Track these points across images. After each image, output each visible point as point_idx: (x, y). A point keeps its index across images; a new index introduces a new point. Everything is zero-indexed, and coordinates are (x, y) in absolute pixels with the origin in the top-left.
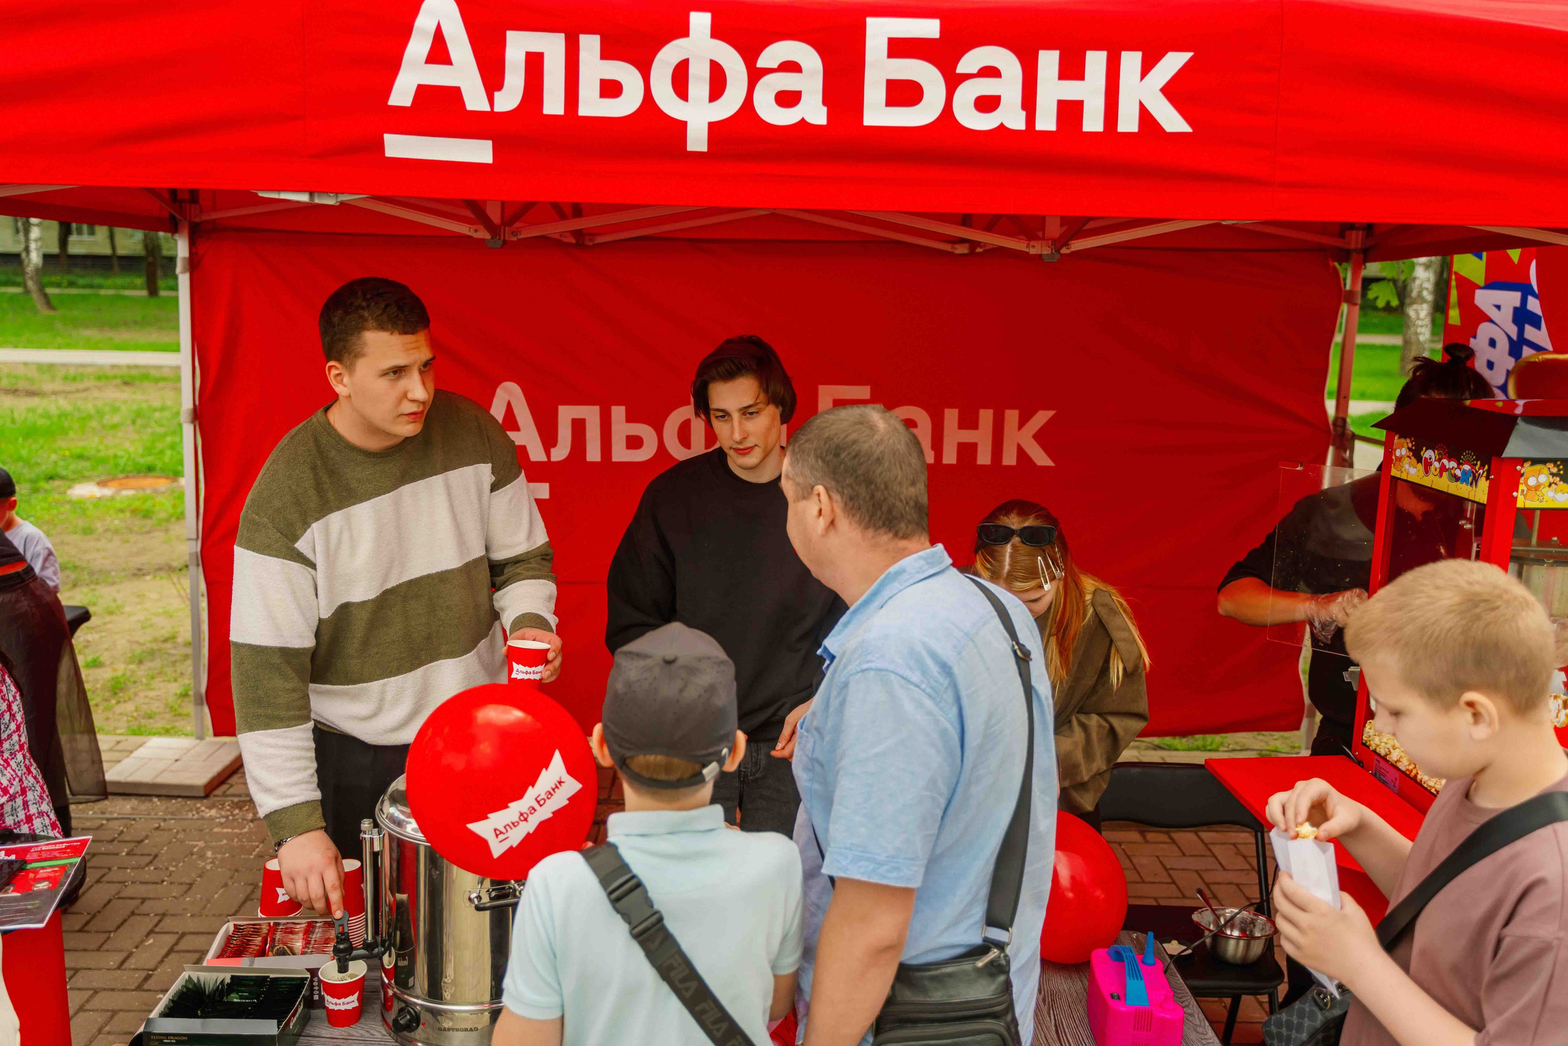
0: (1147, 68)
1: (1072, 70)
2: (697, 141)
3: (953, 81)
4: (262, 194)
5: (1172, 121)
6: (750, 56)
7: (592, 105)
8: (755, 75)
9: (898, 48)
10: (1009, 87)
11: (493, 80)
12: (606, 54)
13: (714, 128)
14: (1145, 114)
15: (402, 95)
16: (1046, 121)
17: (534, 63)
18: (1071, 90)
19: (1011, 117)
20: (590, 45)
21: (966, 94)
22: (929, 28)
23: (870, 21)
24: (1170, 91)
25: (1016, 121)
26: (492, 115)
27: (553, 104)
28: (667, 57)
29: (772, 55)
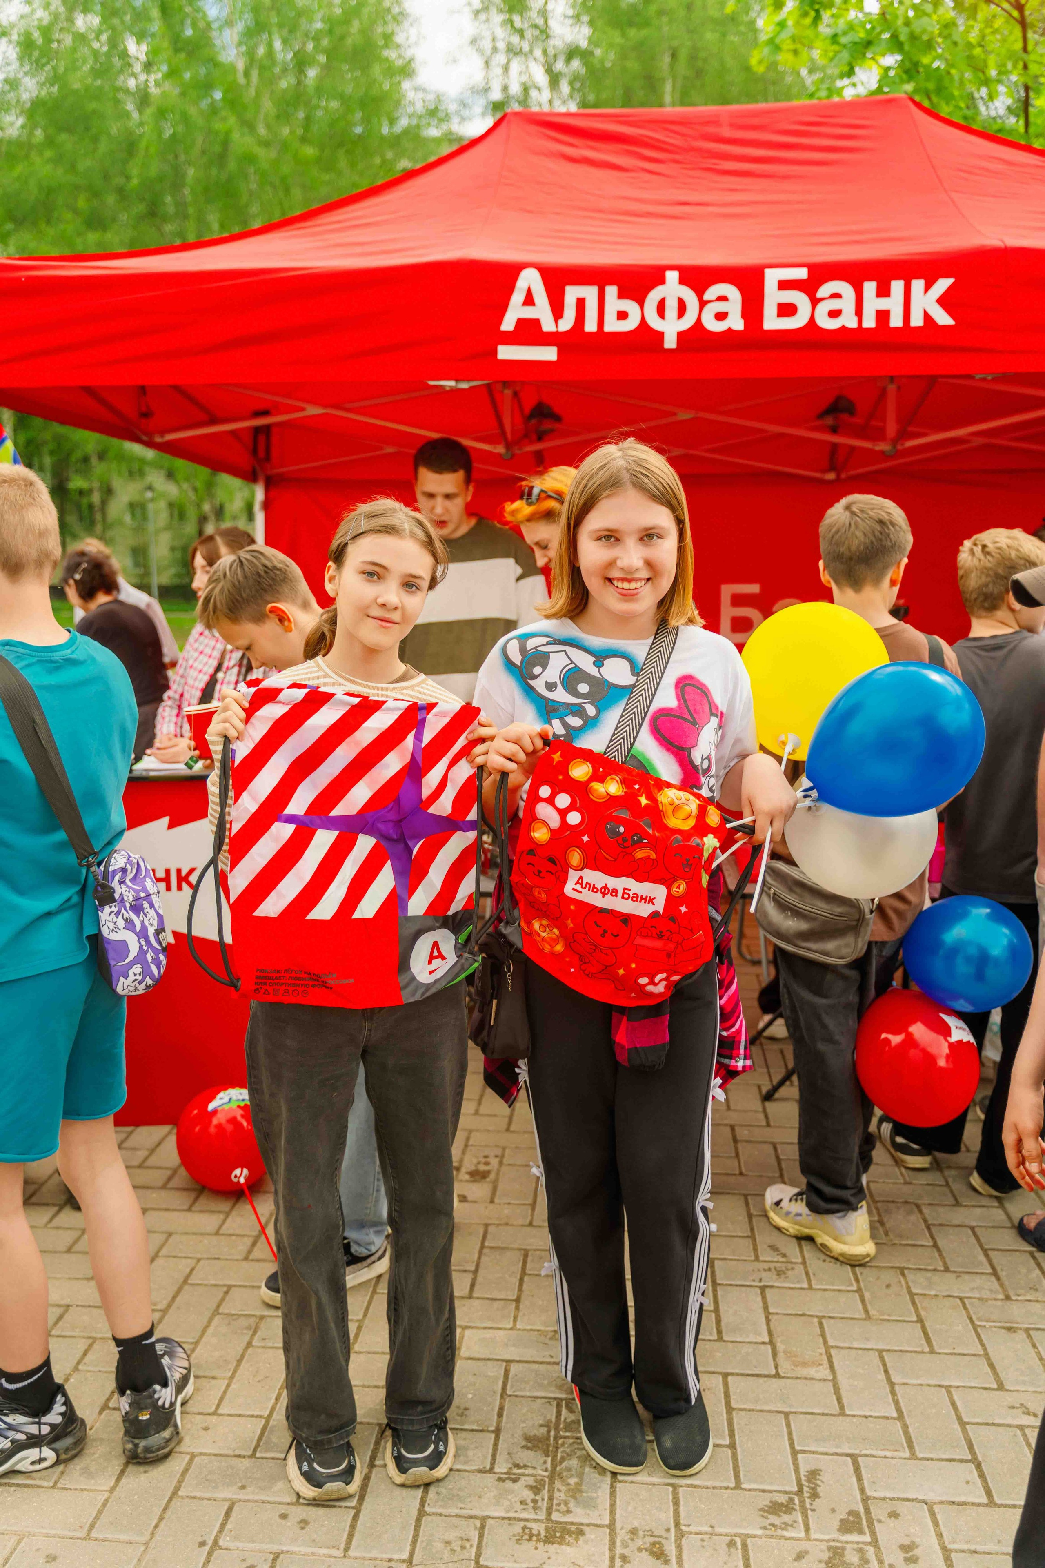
0: (927, 288)
2: (670, 342)
3: (815, 302)
4: (432, 383)
5: (943, 318)
6: (700, 293)
7: (612, 325)
8: (703, 304)
9: (784, 285)
10: (847, 304)
11: (558, 312)
12: (621, 296)
13: (680, 335)
14: (927, 317)
15: (508, 324)
16: (869, 322)
17: (581, 303)
18: (883, 304)
19: (849, 321)
20: (611, 291)
21: (823, 309)
22: (802, 274)
23: (768, 272)
24: (942, 301)
25: (852, 323)
26: (557, 333)
27: (591, 326)
28: (654, 297)
29: (712, 292)
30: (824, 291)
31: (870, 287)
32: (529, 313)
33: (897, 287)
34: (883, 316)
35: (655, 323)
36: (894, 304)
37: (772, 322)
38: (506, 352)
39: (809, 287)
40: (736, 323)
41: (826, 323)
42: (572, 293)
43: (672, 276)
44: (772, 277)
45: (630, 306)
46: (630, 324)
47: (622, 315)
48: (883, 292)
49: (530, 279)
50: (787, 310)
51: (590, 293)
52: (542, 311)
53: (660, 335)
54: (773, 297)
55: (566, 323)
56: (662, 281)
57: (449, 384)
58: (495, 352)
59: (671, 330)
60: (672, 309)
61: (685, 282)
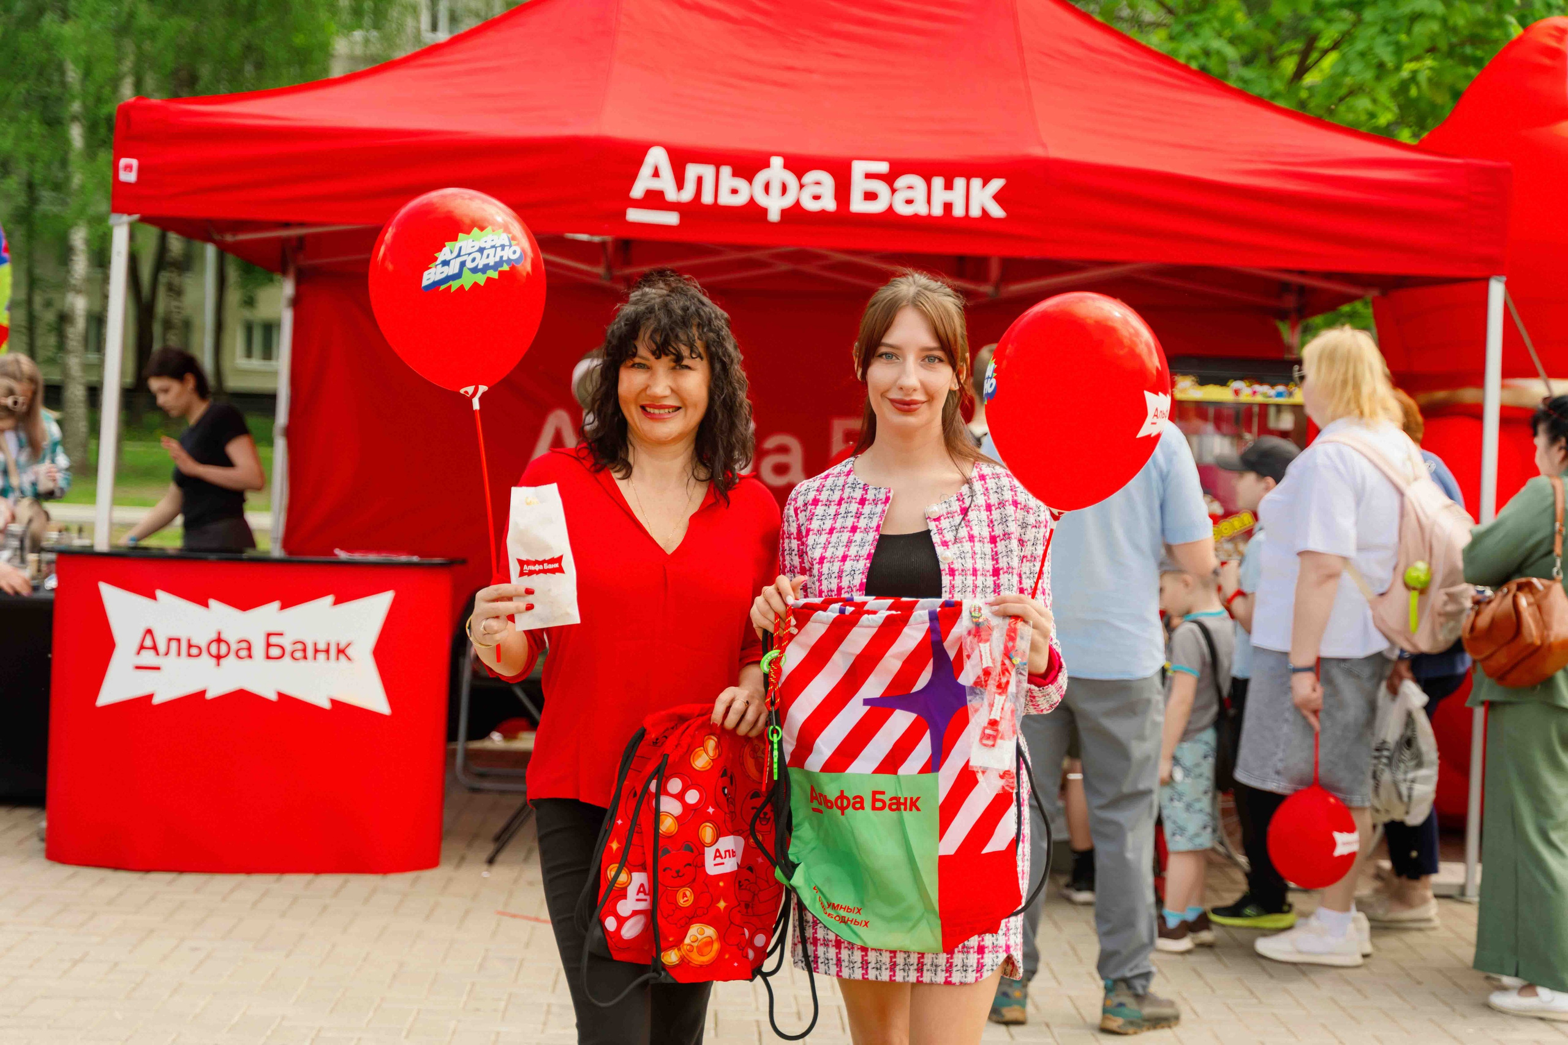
1: (949, 186)
2: (774, 216)
4: (570, 236)
5: (997, 212)
7: (726, 199)
9: (869, 176)
11: (680, 184)
13: (784, 212)
14: (984, 211)
15: (637, 191)
16: (937, 211)
17: (700, 180)
18: (948, 196)
19: (921, 208)
20: (726, 171)
22: (883, 167)
27: (707, 198)
28: (761, 177)
29: (811, 177)
30: (902, 182)
31: (938, 182)
32: (655, 184)
33: (959, 183)
34: (948, 207)
35: (762, 200)
36: (957, 196)
37: (858, 205)
38: (634, 215)
39: (889, 179)
40: (829, 204)
41: (903, 210)
42: (692, 171)
43: (777, 162)
44: (859, 168)
45: (741, 184)
46: (740, 200)
47: (734, 191)
49: (657, 157)
50: (870, 196)
51: (707, 171)
52: (666, 184)
53: (764, 211)
54: (859, 185)
55: (687, 195)
56: (767, 165)
57: (584, 237)
58: (624, 214)
59: (775, 206)
60: (775, 189)
61: (787, 166)
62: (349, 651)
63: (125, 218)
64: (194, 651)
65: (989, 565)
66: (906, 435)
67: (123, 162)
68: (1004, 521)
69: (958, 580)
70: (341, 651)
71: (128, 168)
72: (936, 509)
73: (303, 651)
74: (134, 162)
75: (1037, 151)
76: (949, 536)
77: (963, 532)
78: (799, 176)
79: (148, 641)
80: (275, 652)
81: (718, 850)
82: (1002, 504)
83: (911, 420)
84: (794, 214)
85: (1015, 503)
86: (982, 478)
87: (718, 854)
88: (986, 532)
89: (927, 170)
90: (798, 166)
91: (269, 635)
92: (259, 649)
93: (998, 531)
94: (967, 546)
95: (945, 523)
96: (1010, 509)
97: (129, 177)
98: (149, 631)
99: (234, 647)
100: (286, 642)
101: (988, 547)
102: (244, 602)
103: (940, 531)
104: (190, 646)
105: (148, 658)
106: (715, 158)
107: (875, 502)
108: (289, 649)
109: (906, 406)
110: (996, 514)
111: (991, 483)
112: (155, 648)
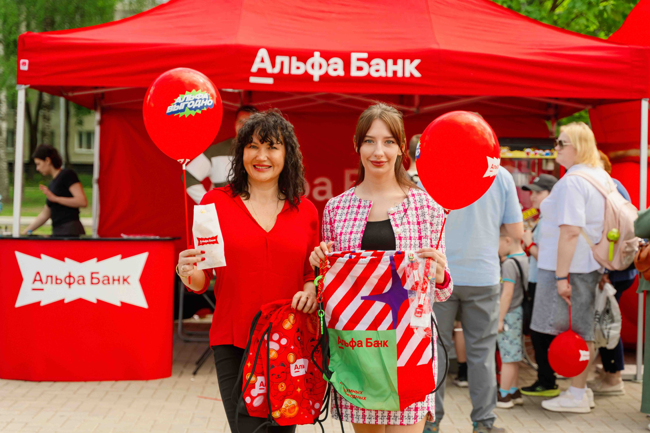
14: (411, 74)
18: (395, 68)
19: (382, 74)
30: (374, 62)
31: (390, 62)
32: (262, 66)
33: (400, 62)
34: (395, 73)
35: (310, 71)
36: (399, 68)
37: (354, 73)
38: (253, 80)
39: (368, 61)
40: (341, 73)
41: (374, 74)
42: (279, 59)
43: (317, 54)
44: (354, 56)
45: (301, 64)
46: (301, 72)
47: (298, 68)
48: (395, 63)
49: (263, 53)
50: (360, 69)
51: (286, 59)
52: (267, 65)
53: (312, 77)
54: (354, 64)
55: (277, 70)
56: (312, 56)
58: (248, 79)
59: (316, 74)
60: (317, 66)
61: (322, 56)
62: (129, 280)
63: (23, 87)
64: (59, 281)
65: (417, 235)
66: (378, 176)
67: (22, 61)
68: (423, 215)
69: (403, 242)
70: (125, 280)
71: (24, 64)
72: (393, 210)
73: (108, 280)
74: (27, 61)
75: (435, 46)
76: (399, 222)
77: (405, 220)
78: (327, 60)
79: (38, 278)
80: (95, 281)
81: (296, 365)
82: (422, 207)
83: (381, 170)
84: (325, 77)
85: (428, 207)
86: (413, 195)
87: (296, 367)
88: (415, 220)
89: (385, 56)
90: (327, 56)
91: (92, 273)
92: (88, 280)
93: (421, 219)
94: (407, 226)
95: (396, 216)
96: (426, 209)
97: (25, 68)
98: (38, 273)
99: (77, 279)
100: (100, 276)
101: (416, 227)
102: (81, 259)
103: (395, 220)
104: (57, 279)
105: (38, 285)
106: (289, 53)
107: (365, 207)
108: (101, 279)
109: (378, 164)
110: (420, 212)
111: (417, 198)
112: (41, 280)
